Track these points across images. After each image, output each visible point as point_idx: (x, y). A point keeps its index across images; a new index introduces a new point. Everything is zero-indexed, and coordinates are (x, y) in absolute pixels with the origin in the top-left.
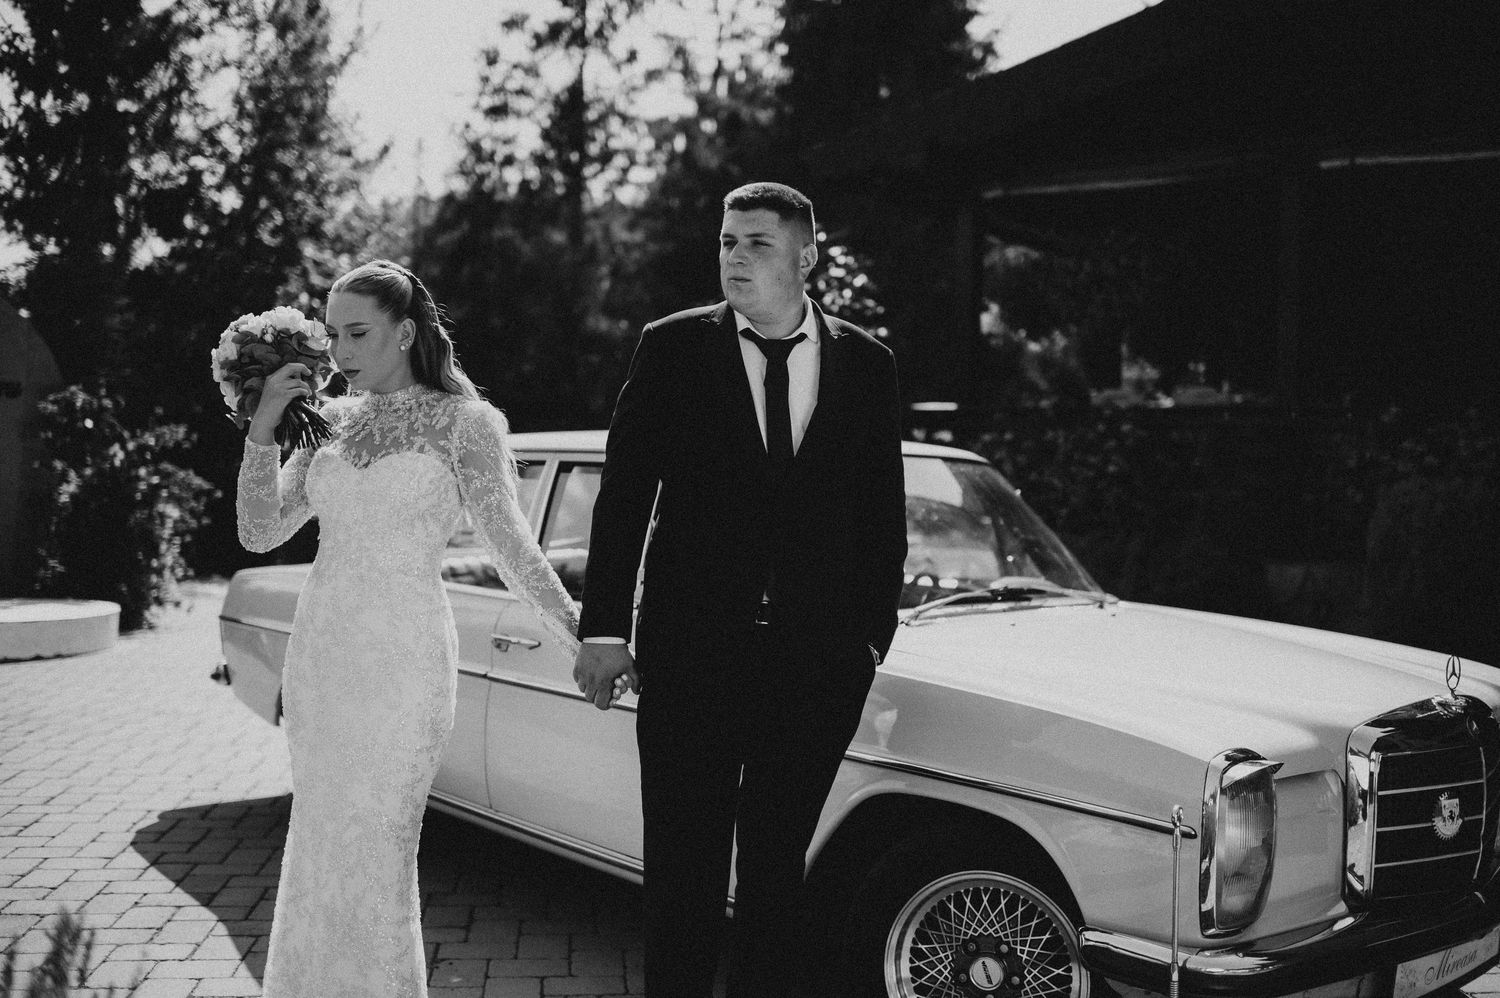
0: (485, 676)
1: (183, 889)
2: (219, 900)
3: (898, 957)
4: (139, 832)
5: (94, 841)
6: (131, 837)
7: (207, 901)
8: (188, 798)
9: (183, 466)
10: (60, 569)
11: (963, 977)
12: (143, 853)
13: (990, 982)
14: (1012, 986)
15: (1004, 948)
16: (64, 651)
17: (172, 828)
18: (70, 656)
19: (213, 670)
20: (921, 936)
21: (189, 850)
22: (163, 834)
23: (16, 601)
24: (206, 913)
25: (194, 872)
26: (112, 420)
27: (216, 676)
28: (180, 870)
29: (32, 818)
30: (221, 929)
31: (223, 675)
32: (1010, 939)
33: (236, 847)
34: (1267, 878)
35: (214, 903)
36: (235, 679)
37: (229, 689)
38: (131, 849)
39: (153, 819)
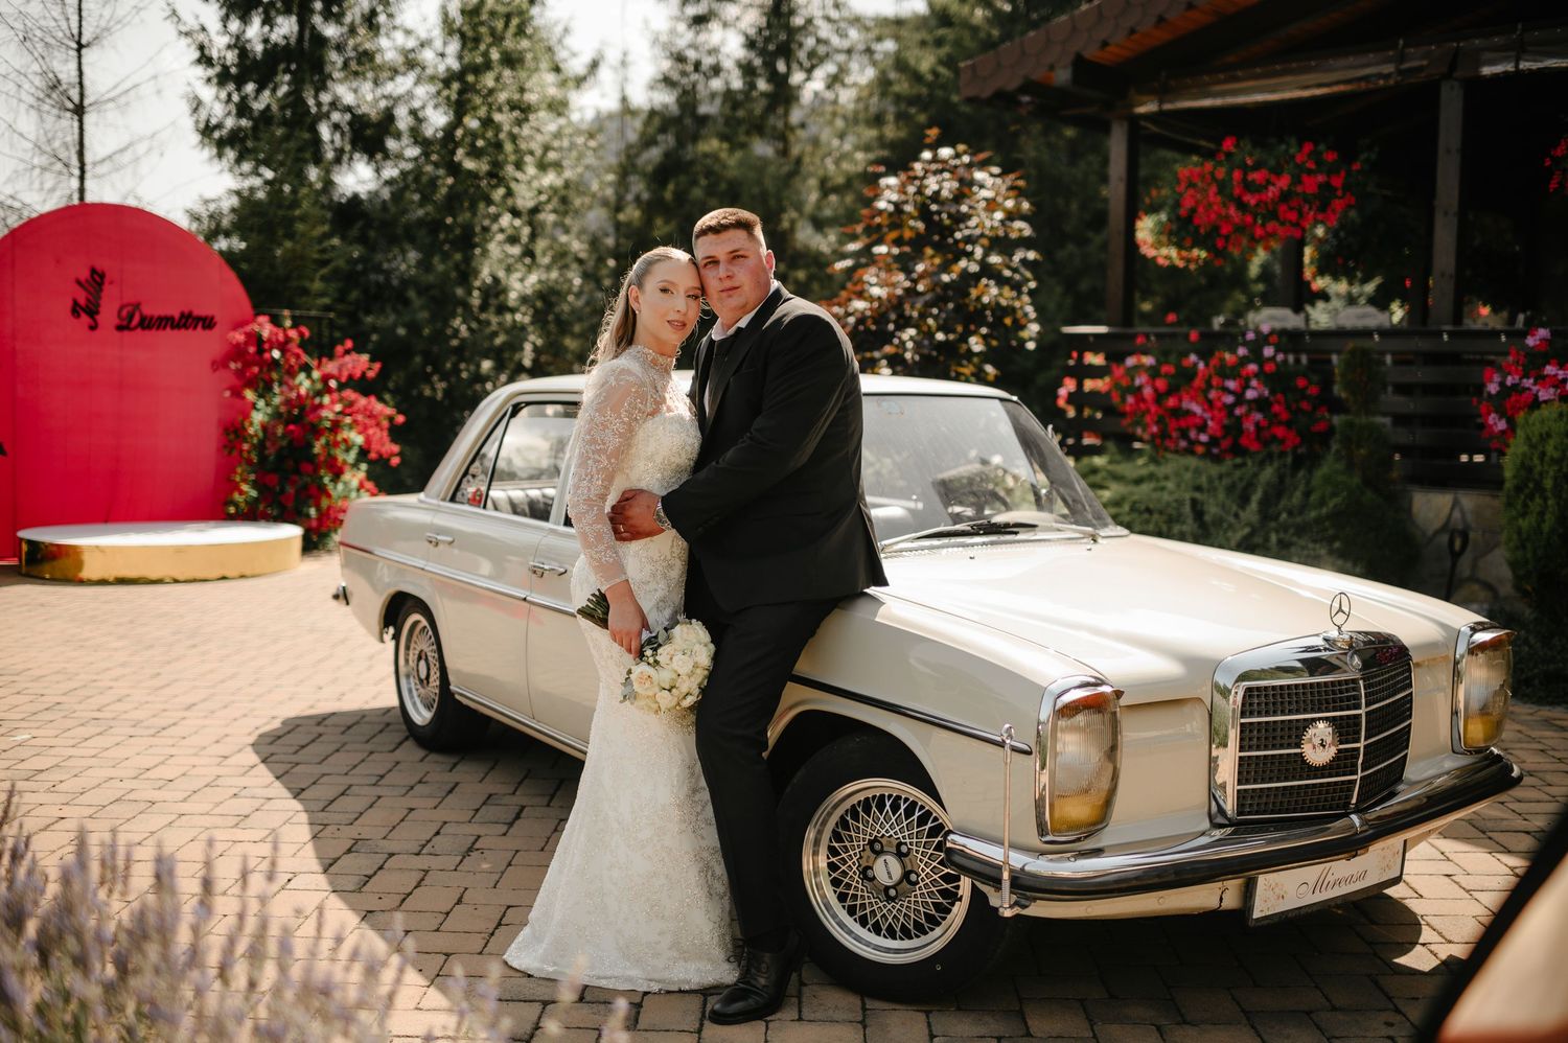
0: (525, 599)
1: (282, 783)
2: (304, 795)
3: (816, 853)
4: (260, 736)
5: (217, 742)
6: (252, 739)
7: (297, 794)
8: (312, 707)
9: (366, 393)
10: (254, 493)
11: (870, 873)
12: (257, 753)
13: (890, 878)
14: (911, 883)
15: (904, 849)
16: (247, 573)
17: (289, 732)
18: (253, 576)
19: (333, 591)
20: (836, 836)
21: (296, 752)
22: (279, 737)
23: (212, 523)
24: (296, 805)
25: (294, 770)
26: (299, 351)
27: (336, 597)
28: (282, 768)
29: (172, 721)
30: (304, 817)
31: (343, 596)
32: (908, 841)
33: (338, 751)
34: (1112, 791)
35: (301, 797)
36: (353, 600)
37: (348, 608)
38: (250, 749)
39: (276, 724)
